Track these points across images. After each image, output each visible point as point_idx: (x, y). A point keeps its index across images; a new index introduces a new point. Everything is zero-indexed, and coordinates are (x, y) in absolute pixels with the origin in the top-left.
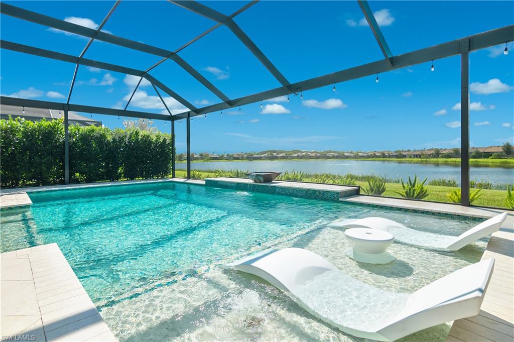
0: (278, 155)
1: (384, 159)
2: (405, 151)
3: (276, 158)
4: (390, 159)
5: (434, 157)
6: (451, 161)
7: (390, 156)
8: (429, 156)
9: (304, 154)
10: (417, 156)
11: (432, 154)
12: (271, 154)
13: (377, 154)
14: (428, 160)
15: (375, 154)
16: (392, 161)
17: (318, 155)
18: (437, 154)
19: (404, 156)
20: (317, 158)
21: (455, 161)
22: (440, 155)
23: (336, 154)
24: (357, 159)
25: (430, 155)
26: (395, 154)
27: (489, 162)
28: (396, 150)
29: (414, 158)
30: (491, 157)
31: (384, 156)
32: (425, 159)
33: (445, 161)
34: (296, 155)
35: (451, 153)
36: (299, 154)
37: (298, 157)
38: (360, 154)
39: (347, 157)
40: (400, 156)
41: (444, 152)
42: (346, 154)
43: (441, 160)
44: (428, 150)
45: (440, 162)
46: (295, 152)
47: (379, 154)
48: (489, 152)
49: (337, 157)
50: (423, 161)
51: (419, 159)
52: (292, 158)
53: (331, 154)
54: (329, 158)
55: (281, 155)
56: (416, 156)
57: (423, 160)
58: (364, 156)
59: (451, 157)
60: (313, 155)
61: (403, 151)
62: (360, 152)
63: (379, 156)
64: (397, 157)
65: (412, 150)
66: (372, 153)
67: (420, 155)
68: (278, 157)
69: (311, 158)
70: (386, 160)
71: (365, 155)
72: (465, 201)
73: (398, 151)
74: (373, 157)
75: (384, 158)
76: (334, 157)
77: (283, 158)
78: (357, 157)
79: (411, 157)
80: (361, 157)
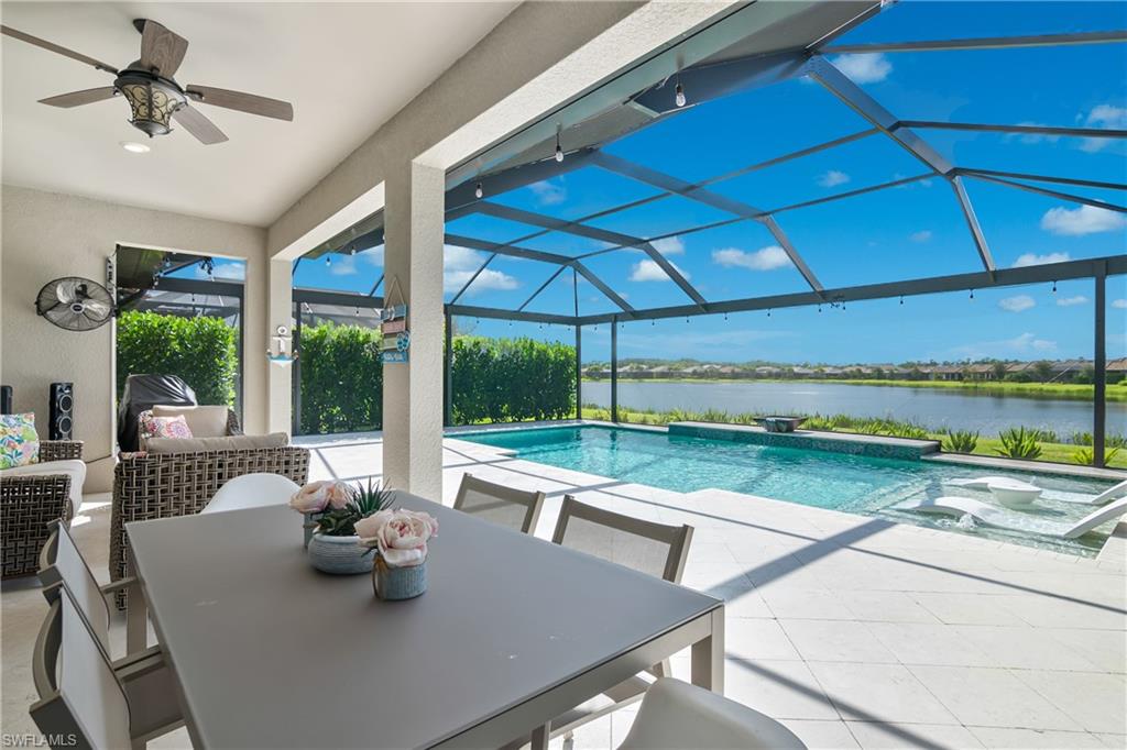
0: (652, 370)
1: (882, 381)
2: (927, 365)
3: (649, 375)
4: (895, 382)
5: (993, 379)
6: (1031, 390)
7: (893, 376)
8: (982, 377)
9: (706, 367)
10: (953, 375)
11: (988, 373)
12: (638, 368)
13: (863, 370)
14: (979, 385)
15: (859, 371)
16: (898, 386)
17: (737, 370)
18: (1000, 372)
19: (926, 377)
20: (735, 376)
21: (1041, 390)
22: (1006, 377)
23: (775, 370)
24: (819, 381)
25: (983, 374)
26: (902, 370)
27: (1117, 393)
28: (905, 362)
29: (947, 379)
30: (1122, 382)
31: (879, 374)
32: (973, 384)
33: (1018, 389)
34: (690, 370)
35: (1031, 372)
36: (695, 368)
37: (695, 374)
38: (828, 370)
39: (799, 376)
40: (915, 374)
41: (1017, 368)
42: (796, 370)
43: (1009, 386)
44: (976, 363)
45: (1005, 391)
46: (689, 363)
47: (869, 371)
48: (1118, 371)
49: (777, 376)
50: (966, 388)
51: (960, 384)
52: (683, 376)
53: (765, 370)
54: (759, 376)
55: (659, 369)
56: (950, 377)
57: (967, 384)
58: (836, 375)
59: (1030, 381)
60: (727, 370)
61: (920, 365)
62: (827, 366)
63: (869, 374)
64: (909, 377)
65: (940, 361)
66: (854, 369)
67: (960, 375)
68: (652, 373)
69: (722, 376)
70: (885, 385)
71: (839, 372)
72: (1099, 461)
73: (909, 363)
74: (855, 377)
75: (879, 378)
76: (770, 376)
77: (663, 375)
78: (820, 376)
79: (939, 378)
80: (829, 376)
